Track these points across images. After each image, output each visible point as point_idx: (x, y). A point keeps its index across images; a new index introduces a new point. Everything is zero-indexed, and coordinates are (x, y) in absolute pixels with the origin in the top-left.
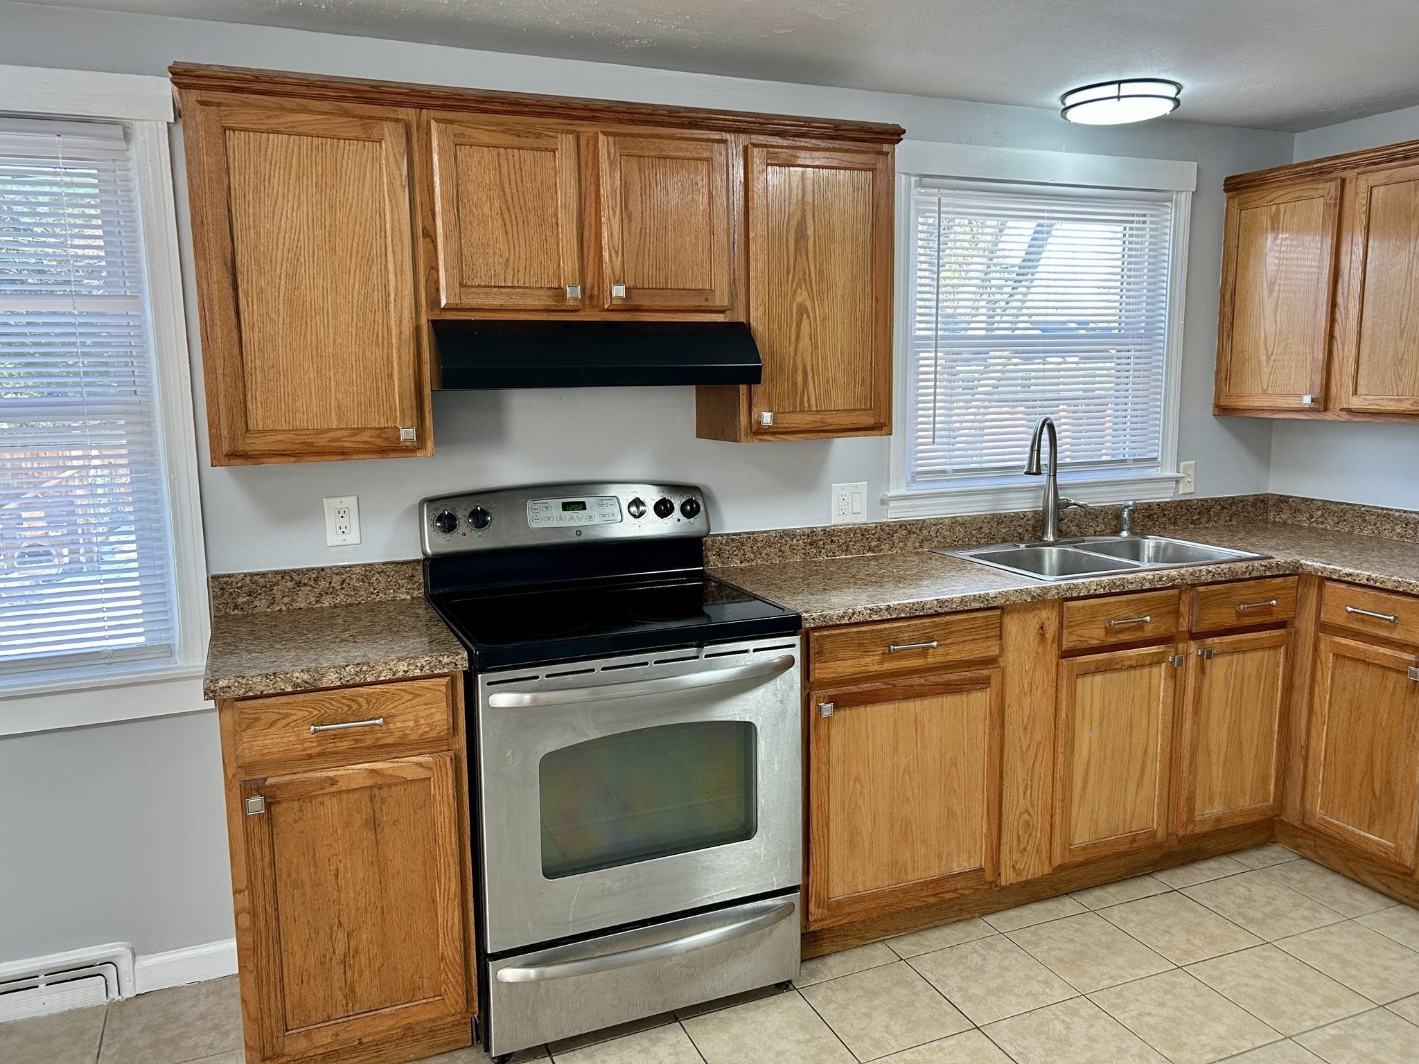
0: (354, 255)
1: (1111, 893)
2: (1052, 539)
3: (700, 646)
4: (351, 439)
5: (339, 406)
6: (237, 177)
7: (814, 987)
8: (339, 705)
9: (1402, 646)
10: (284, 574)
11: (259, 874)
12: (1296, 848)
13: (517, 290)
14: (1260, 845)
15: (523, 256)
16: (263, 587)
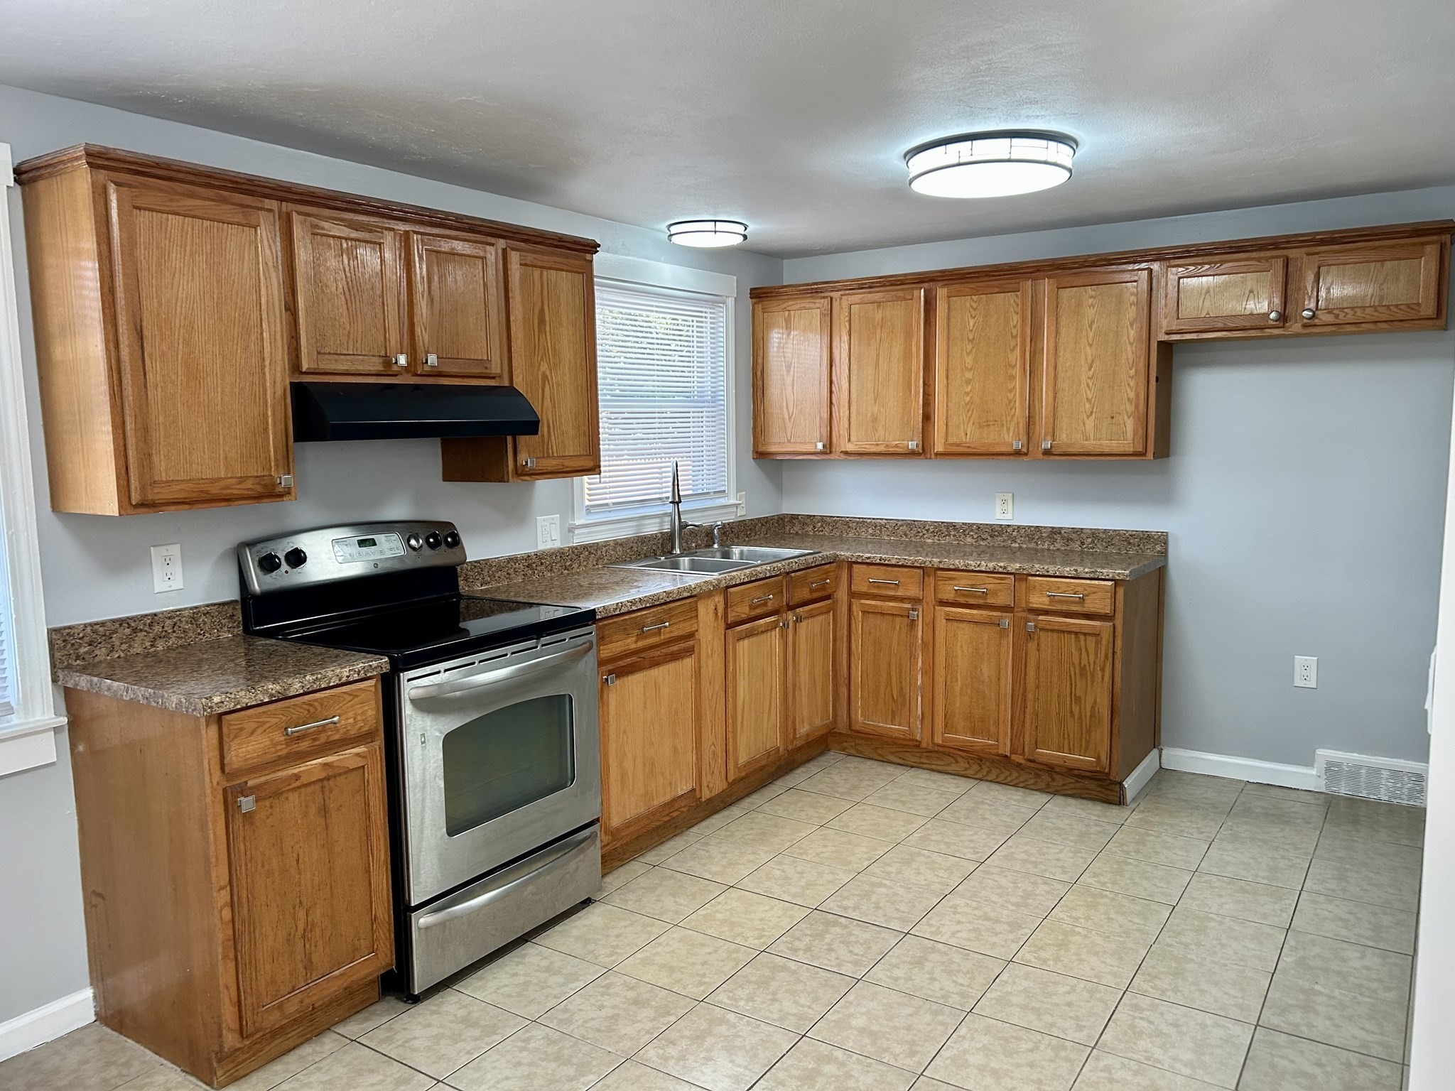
0: (236, 324)
1: (755, 798)
2: (678, 552)
3: (538, 639)
4: (237, 487)
5: (226, 458)
6: (142, 251)
7: (608, 897)
8: (301, 710)
9: (902, 600)
10: (121, 622)
11: (243, 867)
12: (843, 750)
13: (357, 357)
14: (821, 754)
15: (360, 330)
16: (103, 636)
